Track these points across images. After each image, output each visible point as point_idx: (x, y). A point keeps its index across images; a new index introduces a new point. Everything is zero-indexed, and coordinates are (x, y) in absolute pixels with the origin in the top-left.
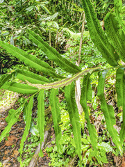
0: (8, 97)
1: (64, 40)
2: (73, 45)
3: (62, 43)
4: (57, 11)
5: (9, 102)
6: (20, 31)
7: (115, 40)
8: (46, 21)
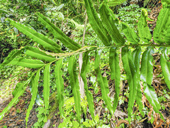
0: (7, 88)
1: (69, 31)
2: (77, 35)
3: (67, 33)
4: (62, 3)
5: (8, 92)
6: (24, 19)
7: (107, 25)
8: (52, 11)
